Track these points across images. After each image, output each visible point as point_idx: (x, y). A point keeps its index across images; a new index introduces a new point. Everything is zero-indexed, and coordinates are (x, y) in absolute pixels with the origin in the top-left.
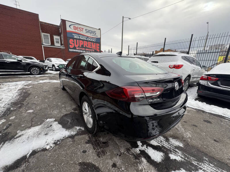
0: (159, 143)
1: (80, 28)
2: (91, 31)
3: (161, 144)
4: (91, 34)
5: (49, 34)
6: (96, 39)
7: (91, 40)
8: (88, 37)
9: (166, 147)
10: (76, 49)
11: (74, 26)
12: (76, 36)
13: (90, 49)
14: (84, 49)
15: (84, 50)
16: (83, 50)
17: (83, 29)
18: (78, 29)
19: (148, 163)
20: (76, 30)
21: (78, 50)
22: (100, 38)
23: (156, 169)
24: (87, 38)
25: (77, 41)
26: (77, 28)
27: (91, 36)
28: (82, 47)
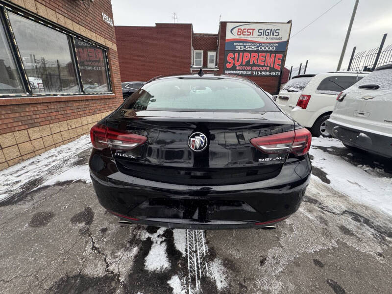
0: (186, 251)
1: (248, 29)
2: (269, 31)
3: (188, 253)
4: (269, 37)
5: (203, 51)
6: (277, 45)
7: (267, 48)
8: (260, 43)
9: (189, 264)
10: (236, 70)
11: (238, 29)
12: (239, 46)
13: (261, 66)
14: (249, 68)
15: (249, 71)
16: (247, 71)
17: (253, 30)
18: (244, 33)
19: (133, 258)
20: (242, 36)
21: (238, 70)
22: (288, 41)
23: (131, 272)
24: (258, 47)
25: (239, 55)
26: (244, 31)
27: (268, 41)
28: (248, 64)
